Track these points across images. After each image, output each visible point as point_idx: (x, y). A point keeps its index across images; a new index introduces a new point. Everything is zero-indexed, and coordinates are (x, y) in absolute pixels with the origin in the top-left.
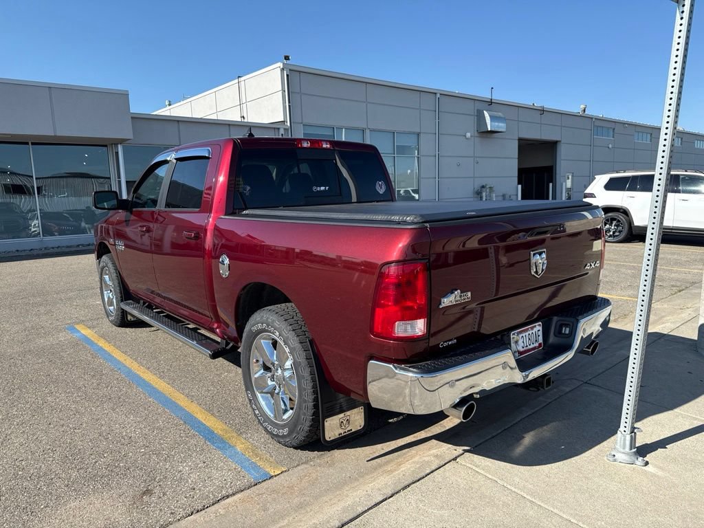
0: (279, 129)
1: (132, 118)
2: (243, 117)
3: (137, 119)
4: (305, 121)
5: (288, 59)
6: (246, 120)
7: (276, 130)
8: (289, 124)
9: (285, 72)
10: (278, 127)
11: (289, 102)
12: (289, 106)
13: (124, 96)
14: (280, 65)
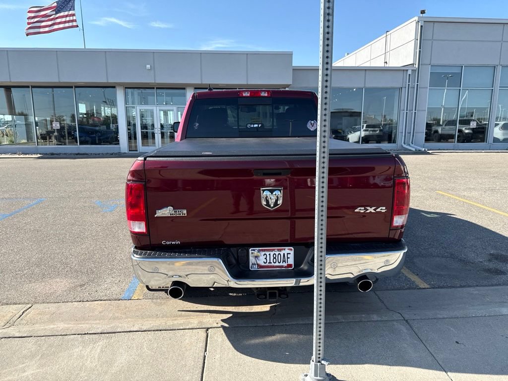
0: (407, 70)
1: (293, 69)
2: (386, 62)
3: (296, 70)
4: (432, 63)
5: (424, 13)
6: (387, 66)
7: (405, 72)
8: (417, 66)
9: (420, 24)
10: (407, 69)
11: (420, 48)
12: (420, 51)
13: (289, 56)
14: (416, 18)
